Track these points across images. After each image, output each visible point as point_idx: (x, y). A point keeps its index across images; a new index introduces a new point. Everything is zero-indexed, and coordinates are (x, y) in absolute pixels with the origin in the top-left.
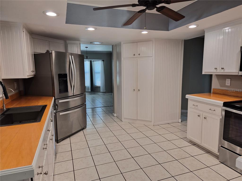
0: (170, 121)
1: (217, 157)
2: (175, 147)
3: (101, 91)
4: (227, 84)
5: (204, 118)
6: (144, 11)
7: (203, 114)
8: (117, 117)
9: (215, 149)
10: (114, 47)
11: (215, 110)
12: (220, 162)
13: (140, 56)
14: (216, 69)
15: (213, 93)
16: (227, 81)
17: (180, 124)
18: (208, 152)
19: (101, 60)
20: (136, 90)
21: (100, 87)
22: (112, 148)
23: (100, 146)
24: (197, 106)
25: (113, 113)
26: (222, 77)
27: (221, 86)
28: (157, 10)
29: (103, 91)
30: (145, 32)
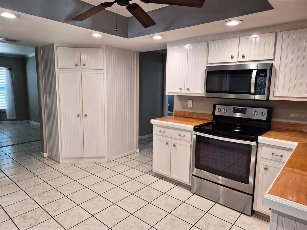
0: (127, 153)
1: (188, 188)
2: (143, 186)
3: (8, 118)
4: (189, 106)
5: (174, 145)
6: (110, 5)
7: (171, 141)
8: (50, 158)
9: (186, 180)
10: (39, 50)
11: (184, 136)
12: (192, 193)
13: (86, 67)
14: (181, 89)
15: (175, 116)
16: (188, 102)
17: (138, 155)
18: (178, 184)
19: (6, 68)
20: (81, 116)
21: (5, 112)
22: (55, 211)
23: (32, 211)
24: (164, 132)
25: (41, 153)
26: (184, 98)
27: (183, 108)
28: (127, 8)
29: (12, 118)
30: (97, 35)
